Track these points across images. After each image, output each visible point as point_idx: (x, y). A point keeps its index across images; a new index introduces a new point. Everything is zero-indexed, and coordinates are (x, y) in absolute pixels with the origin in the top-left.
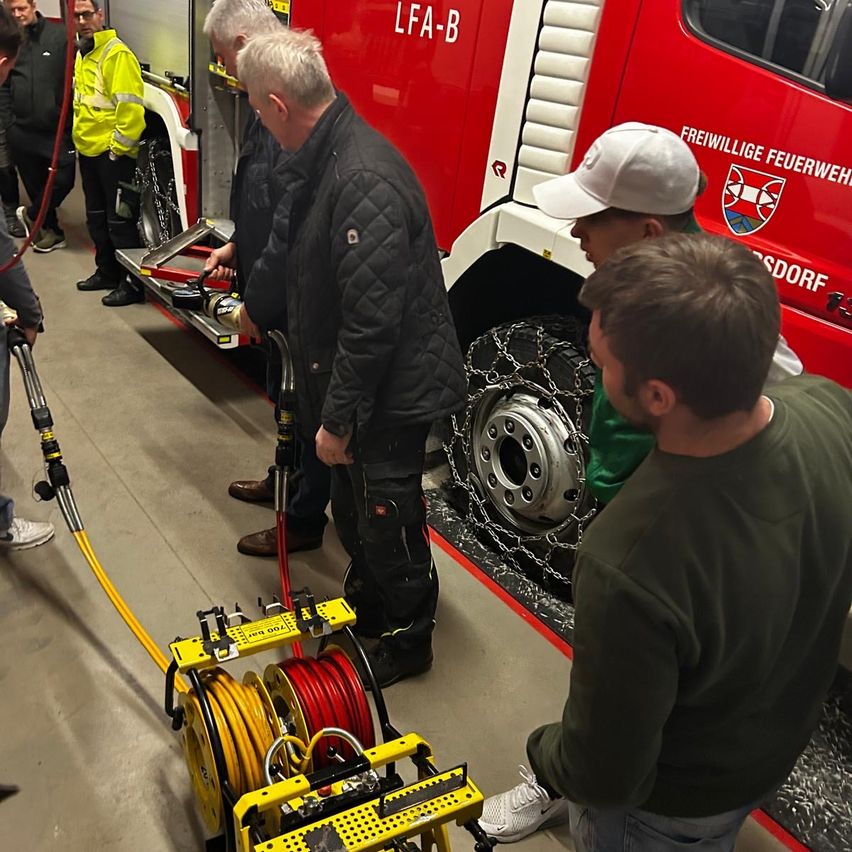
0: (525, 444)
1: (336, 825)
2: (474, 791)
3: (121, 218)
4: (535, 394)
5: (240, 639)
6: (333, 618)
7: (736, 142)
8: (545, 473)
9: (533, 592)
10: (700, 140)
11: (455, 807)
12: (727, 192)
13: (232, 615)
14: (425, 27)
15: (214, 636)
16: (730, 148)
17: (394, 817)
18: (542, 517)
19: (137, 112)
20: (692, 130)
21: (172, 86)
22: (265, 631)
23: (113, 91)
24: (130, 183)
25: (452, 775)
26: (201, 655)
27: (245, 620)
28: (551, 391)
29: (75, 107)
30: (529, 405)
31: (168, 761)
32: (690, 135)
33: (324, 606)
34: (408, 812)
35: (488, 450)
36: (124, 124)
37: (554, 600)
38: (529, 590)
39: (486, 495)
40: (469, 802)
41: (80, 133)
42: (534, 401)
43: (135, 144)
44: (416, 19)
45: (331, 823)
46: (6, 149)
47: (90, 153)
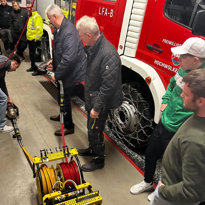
0: (125, 113)
1: (66, 204)
2: (100, 197)
3: (37, 55)
4: (128, 101)
5: (50, 157)
6: (73, 153)
7: (175, 43)
8: (129, 120)
9: (126, 149)
10: (167, 42)
11: (95, 201)
12: (173, 55)
13: (49, 151)
14: (105, 13)
15: (44, 156)
16: (174, 44)
17: (80, 202)
18: (129, 131)
19: (41, 30)
20: (165, 40)
21: (50, 25)
22: (56, 156)
23: (36, 26)
24: (39, 47)
25: (96, 193)
26: (40, 161)
27: (52, 153)
28: (132, 101)
29: (27, 29)
30: (126, 104)
31: (33, 185)
32: (165, 41)
33: (71, 150)
34: (83, 201)
35: (117, 114)
36: (38, 33)
37: (131, 151)
38: (125, 148)
39: (116, 124)
40: (99, 200)
41: (28, 35)
42: (128, 103)
43: (41, 38)
44: (104, 11)
45: (65, 203)
46: (12, 38)
47: (30, 40)
